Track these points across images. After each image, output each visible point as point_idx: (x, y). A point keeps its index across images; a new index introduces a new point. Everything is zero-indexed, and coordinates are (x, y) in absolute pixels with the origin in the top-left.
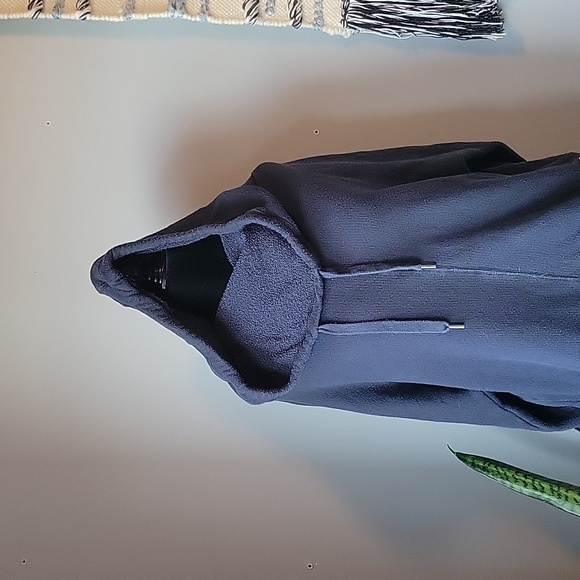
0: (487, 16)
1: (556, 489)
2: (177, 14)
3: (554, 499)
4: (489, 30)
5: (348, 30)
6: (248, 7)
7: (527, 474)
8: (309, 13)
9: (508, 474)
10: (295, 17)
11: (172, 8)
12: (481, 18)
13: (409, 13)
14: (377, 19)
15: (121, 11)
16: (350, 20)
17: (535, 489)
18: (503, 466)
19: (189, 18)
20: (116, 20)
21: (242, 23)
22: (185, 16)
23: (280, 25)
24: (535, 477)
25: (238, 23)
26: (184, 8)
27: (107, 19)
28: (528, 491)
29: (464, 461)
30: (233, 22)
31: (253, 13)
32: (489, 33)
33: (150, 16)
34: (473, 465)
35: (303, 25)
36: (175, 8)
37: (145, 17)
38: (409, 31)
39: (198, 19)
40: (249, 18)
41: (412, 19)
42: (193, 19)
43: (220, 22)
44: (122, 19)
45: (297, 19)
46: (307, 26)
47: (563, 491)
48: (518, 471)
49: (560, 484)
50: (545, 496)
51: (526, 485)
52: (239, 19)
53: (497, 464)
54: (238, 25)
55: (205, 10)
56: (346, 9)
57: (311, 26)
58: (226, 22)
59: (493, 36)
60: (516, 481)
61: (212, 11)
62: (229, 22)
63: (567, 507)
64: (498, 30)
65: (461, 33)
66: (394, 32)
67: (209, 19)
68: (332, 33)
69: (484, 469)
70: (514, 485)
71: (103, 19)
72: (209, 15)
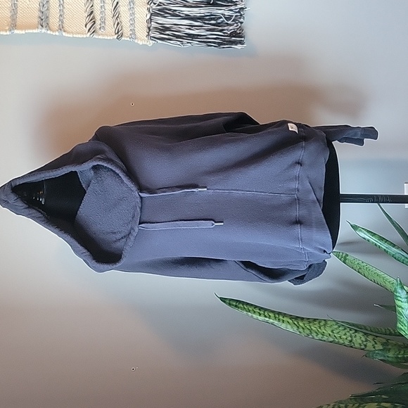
0: (234, 34)
1: (277, 316)
2: (44, 30)
3: (276, 322)
4: (235, 43)
5: (151, 41)
6: (89, 26)
7: (261, 308)
8: (126, 30)
9: (250, 309)
10: (118, 32)
11: (40, 27)
12: (231, 35)
13: (188, 31)
14: (168, 35)
15: (7, 28)
16: (152, 35)
17: (265, 316)
18: (247, 304)
19: (51, 33)
20: (5, 33)
21: (85, 36)
22: (49, 32)
23: (109, 38)
24: (265, 310)
25: (82, 36)
26: (48, 27)
28: (261, 318)
29: (225, 302)
30: (79, 36)
31: (92, 30)
32: (236, 45)
33: (27, 31)
34: (230, 304)
35: (123, 38)
36: (42, 26)
37: (23, 32)
38: (188, 43)
39: (57, 33)
40: (89, 33)
41: (190, 35)
42: (54, 34)
43: (71, 36)
44: (8, 33)
45: (119, 34)
46: (126, 39)
47: (281, 317)
48: (256, 307)
49: (279, 313)
50: (271, 321)
51: (260, 315)
52: (83, 34)
53: (243, 303)
54: (83, 38)
55: (61, 28)
56: (149, 28)
57: (128, 39)
58: (75, 36)
59: (239, 47)
60: (255, 312)
61: (66, 28)
62: (77, 36)
63: (283, 326)
64: (241, 43)
65: (220, 44)
66: (179, 43)
67: (64, 34)
68: (140, 43)
69: (236, 306)
70: (254, 315)
72: (64, 31)
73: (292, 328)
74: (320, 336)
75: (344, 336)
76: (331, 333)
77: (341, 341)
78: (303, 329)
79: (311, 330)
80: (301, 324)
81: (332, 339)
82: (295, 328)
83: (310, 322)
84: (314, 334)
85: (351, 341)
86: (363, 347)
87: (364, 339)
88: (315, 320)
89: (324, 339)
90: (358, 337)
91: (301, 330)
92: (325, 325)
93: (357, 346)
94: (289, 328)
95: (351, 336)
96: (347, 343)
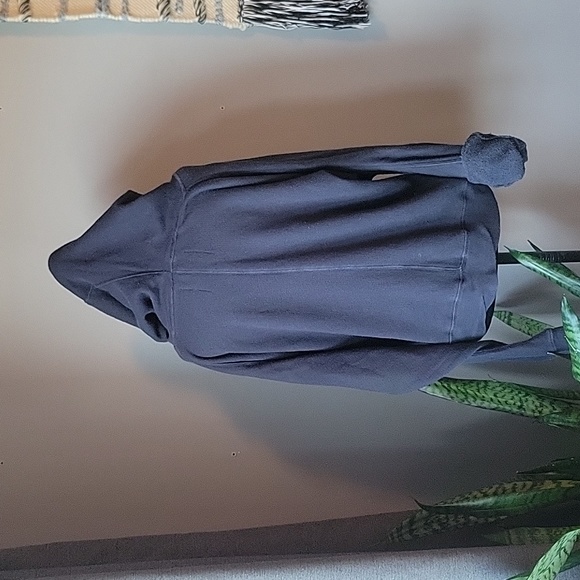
0: (355, 9)
2: (103, 15)
4: (356, 21)
5: (244, 24)
6: (160, 7)
8: (211, 11)
10: (200, 14)
11: (98, 10)
12: (350, 12)
13: (293, 9)
14: (266, 14)
15: (56, 14)
16: (245, 15)
19: (113, 18)
20: (53, 21)
21: (157, 20)
22: (110, 17)
23: (188, 21)
25: (153, 20)
26: (108, 10)
27: (45, 20)
30: (150, 20)
31: (166, 12)
32: (357, 23)
35: (207, 21)
36: (101, 9)
37: (77, 18)
38: (293, 24)
39: (120, 18)
40: (162, 17)
41: (295, 14)
42: (116, 19)
43: (138, 20)
44: (57, 20)
45: (202, 16)
46: (210, 22)
52: (154, 17)
54: (154, 23)
55: (126, 11)
56: (241, 7)
57: (214, 22)
58: (143, 20)
59: (360, 26)
61: (132, 11)
62: (146, 20)
64: (363, 20)
65: (336, 24)
66: (281, 24)
67: (130, 18)
68: (230, 26)
71: (41, 20)
72: (130, 15)
73: (441, 392)
74: (479, 402)
75: (511, 401)
76: (493, 397)
77: (507, 408)
78: (456, 393)
79: (466, 394)
80: (453, 387)
81: (494, 406)
82: (446, 392)
83: (465, 384)
84: (471, 399)
85: (520, 407)
86: (537, 414)
87: (538, 404)
88: (472, 381)
89: (484, 405)
90: (530, 402)
91: (453, 394)
92: (485, 387)
93: (529, 413)
94: (438, 393)
95: (521, 401)
96: (515, 410)
